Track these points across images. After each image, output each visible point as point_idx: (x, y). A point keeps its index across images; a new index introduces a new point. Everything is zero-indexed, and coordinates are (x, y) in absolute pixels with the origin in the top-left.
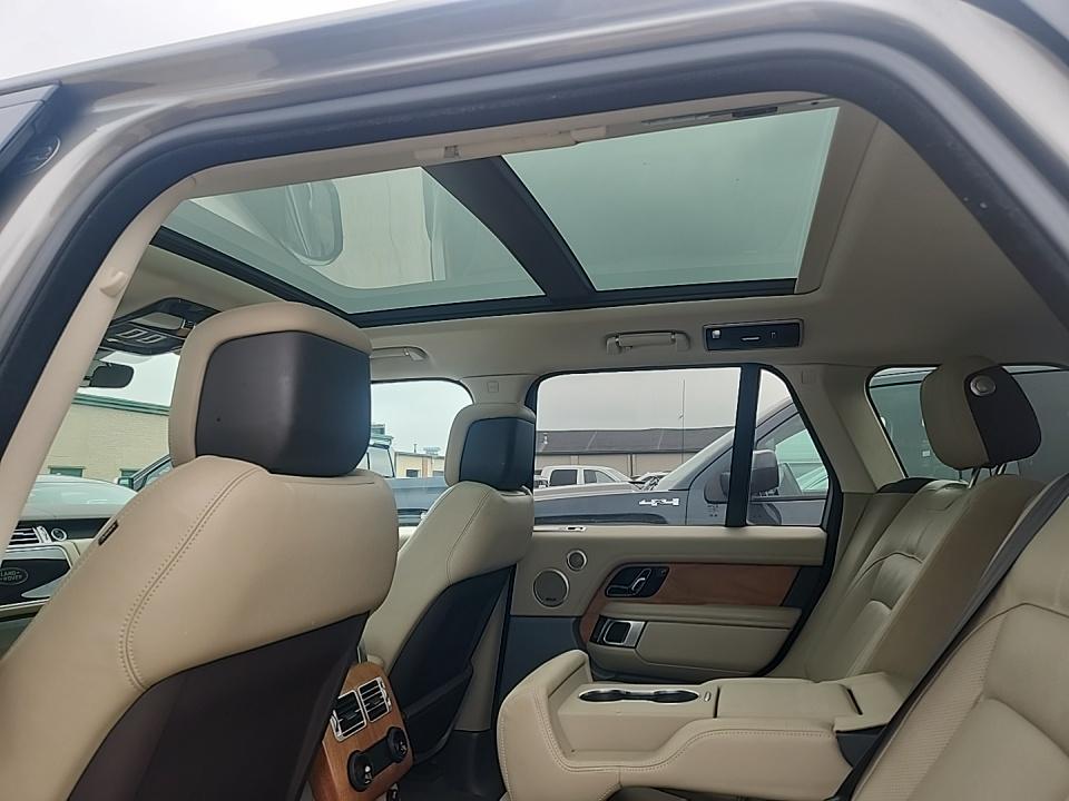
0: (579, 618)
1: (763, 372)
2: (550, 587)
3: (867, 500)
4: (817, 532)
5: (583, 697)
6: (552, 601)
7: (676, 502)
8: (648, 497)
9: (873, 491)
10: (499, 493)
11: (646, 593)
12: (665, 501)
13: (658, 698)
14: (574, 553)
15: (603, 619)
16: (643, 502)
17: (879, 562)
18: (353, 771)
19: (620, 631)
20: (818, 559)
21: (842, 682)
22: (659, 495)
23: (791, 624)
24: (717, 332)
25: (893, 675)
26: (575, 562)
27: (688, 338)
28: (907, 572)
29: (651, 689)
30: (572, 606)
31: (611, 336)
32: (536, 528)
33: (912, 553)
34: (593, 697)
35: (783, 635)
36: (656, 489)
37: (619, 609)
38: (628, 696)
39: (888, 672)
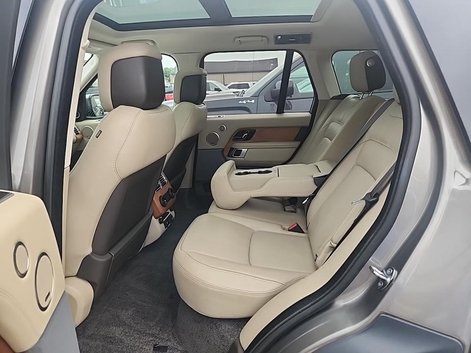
0: (223, 149)
1: (295, 53)
2: (212, 139)
3: (326, 102)
4: (308, 114)
5: (236, 174)
6: (213, 143)
7: (253, 101)
8: (242, 100)
9: (329, 99)
10: (197, 106)
11: (247, 139)
12: (249, 101)
13: (260, 172)
14: (221, 126)
15: (232, 149)
16: (240, 102)
17: (329, 124)
18: (162, 202)
19: (239, 152)
20: (307, 124)
21: (315, 164)
22: (246, 99)
23: (297, 147)
24: (280, 37)
25: (329, 161)
26: (222, 129)
27: (268, 39)
28: (337, 128)
29: (257, 170)
30: (220, 145)
31: (237, 37)
32: (208, 117)
33: (340, 122)
34: (239, 174)
35: (294, 150)
36: (244, 96)
37: (238, 145)
38: (250, 173)
39: (328, 160)
